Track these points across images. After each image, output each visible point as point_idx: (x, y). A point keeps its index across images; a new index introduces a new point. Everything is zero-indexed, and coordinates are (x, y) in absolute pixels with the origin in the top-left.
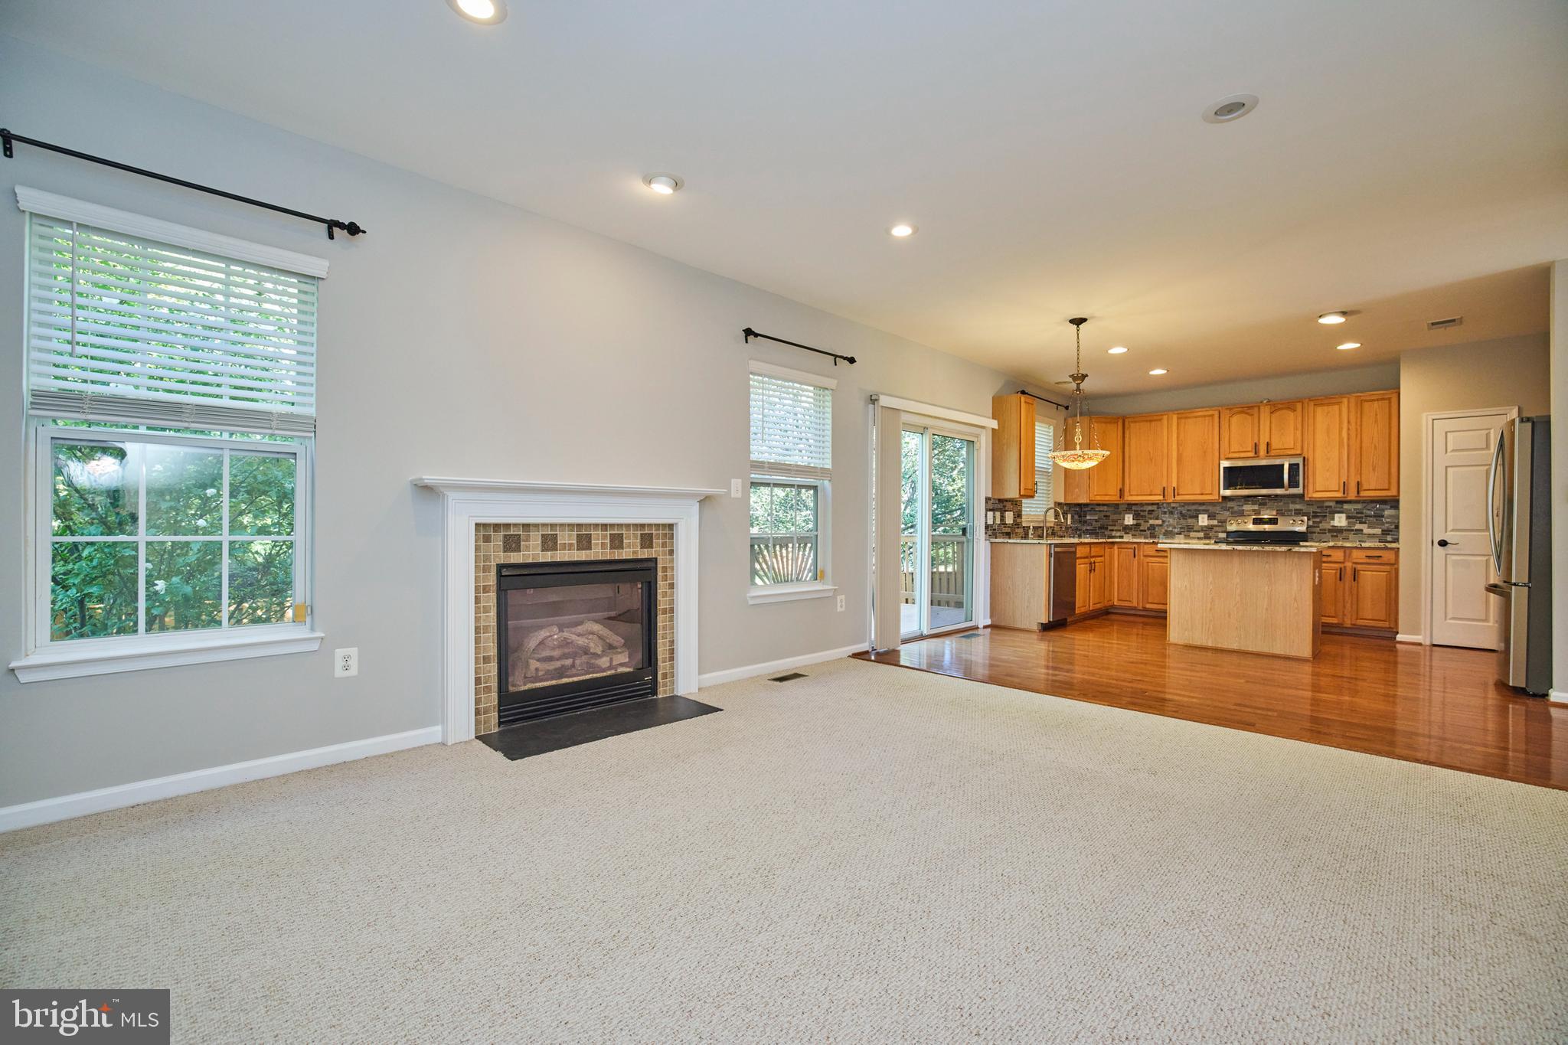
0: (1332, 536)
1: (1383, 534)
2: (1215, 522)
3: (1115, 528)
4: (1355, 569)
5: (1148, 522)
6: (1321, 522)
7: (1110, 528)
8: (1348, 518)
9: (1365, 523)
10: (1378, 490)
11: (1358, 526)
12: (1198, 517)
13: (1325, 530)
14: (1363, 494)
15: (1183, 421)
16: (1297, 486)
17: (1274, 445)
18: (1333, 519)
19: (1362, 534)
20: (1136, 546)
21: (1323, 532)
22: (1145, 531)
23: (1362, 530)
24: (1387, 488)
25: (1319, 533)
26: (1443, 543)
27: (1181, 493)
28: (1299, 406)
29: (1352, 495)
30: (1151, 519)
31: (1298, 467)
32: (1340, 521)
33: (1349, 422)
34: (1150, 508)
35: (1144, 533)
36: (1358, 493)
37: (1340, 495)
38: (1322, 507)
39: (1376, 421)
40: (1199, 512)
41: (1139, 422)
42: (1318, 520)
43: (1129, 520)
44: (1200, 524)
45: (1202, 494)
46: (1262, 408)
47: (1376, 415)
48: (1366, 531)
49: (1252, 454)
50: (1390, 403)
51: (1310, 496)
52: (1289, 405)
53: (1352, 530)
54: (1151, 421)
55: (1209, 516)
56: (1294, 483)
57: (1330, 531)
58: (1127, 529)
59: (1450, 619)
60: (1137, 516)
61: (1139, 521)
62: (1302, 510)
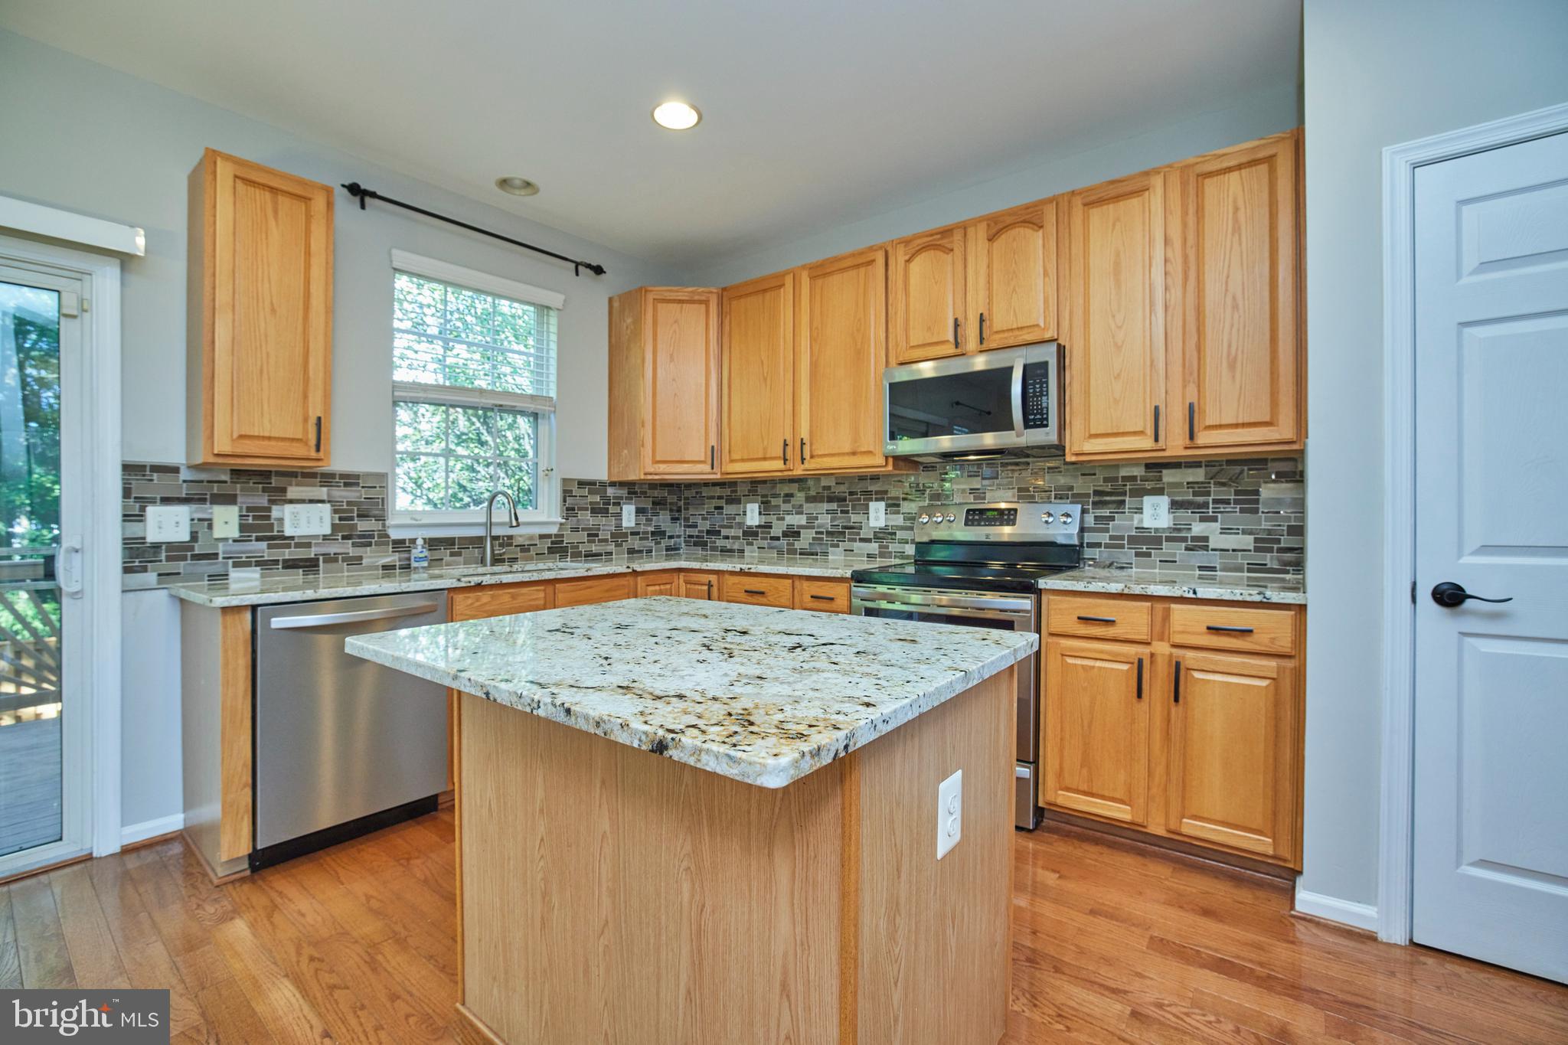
0: (1137, 555)
1: (1257, 549)
2: (899, 520)
3: (732, 532)
4: (1178, 664)
5: (783, 519)
6: (1113, 519)
7: (724, 532)
8: (1175, 505)
9: (1214, 519)
10: (1244, 425)
11: (1198, 529)
12: (867, 507)
13: (1122, 538)
14: (1203, 438)
15: (820, 282)
16: (1043, 423)
17: (1000, 320)
18: (1139, 510)
19: (1206, 548)
20: (713, 578)
21: (1116, 543)
22: (778, 539)
23: (1206, 539)
24: (1267, 419)
25: (1107, 546)
26: (1450, 597)
27: (815, 453)
28: (1050, 216)
29: (1175, 445)
30: (789, 513)
31: (1046, 375)
32: (1156, 513)
33: (1167, 241)
34: (786, 489)
35: (776, 543)
36: (1192, 437)
37: (1147, 443)
38: (1116, 479)
39: (1237, 229)
40: (869, 496)
41: (747, 295)
42: (1106, 512)
43: (753, 515)
44: (873, 523)
45: (854, 453)
46: (971, 231)
47: (1236, 209)
48: (1217, 540)
49: (950, 349)
50: (1272, 171)
51: (1076, 449)
52: (1029, 217)
53: (1184, 539)
54: (765, 291)
55: (888, 506)
56: (1034, 418)
57: (1132, 540)
58: (750, 533)
59: (1473, 864)
60: (766, 507)
61: (769, 519)
62: (1071, 488)
